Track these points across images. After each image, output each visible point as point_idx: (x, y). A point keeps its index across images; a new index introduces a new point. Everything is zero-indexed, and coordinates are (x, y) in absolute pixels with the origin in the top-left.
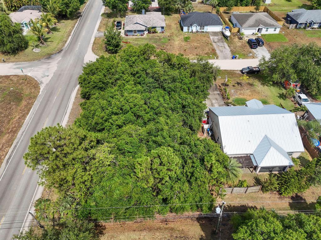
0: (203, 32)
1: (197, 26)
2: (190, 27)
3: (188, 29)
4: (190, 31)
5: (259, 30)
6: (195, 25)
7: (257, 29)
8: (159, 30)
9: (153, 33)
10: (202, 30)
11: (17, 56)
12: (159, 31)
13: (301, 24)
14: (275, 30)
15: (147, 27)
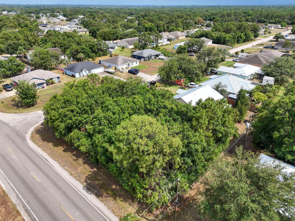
1: (87, 71)
2: (81, 73)
3: (80, 75)
4: (82, 76)
5: (129, 64)
6: (85, 70)
7: (127, 64)
8: (56, 80)
9: (52, 84)
12: (56, 82)
13: (146, 57)
14: (137, 63)
15: (44, 80)
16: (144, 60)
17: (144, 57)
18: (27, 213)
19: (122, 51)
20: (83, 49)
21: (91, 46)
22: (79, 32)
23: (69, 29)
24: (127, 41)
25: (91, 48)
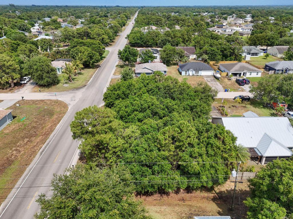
0: (198, 75)
1: (193, 71)
3: (186, 73)
4: (187, 74)
6: (191, 70)
7: (243, 73)
10: (197, 74)
11: (50, 89)
13: (278, 70)
14: (257, 74)
15: (153, 71)
16: (275, 72)
17: (275, 70)
18: (47, 145)
19: (265, 59)
20: (212, 51)
21: (222, 49)
22: (244, 34)
23: (242, 30)
24: (278, 49)
25: (222, 51)
